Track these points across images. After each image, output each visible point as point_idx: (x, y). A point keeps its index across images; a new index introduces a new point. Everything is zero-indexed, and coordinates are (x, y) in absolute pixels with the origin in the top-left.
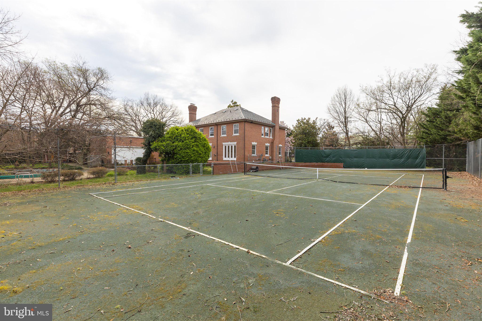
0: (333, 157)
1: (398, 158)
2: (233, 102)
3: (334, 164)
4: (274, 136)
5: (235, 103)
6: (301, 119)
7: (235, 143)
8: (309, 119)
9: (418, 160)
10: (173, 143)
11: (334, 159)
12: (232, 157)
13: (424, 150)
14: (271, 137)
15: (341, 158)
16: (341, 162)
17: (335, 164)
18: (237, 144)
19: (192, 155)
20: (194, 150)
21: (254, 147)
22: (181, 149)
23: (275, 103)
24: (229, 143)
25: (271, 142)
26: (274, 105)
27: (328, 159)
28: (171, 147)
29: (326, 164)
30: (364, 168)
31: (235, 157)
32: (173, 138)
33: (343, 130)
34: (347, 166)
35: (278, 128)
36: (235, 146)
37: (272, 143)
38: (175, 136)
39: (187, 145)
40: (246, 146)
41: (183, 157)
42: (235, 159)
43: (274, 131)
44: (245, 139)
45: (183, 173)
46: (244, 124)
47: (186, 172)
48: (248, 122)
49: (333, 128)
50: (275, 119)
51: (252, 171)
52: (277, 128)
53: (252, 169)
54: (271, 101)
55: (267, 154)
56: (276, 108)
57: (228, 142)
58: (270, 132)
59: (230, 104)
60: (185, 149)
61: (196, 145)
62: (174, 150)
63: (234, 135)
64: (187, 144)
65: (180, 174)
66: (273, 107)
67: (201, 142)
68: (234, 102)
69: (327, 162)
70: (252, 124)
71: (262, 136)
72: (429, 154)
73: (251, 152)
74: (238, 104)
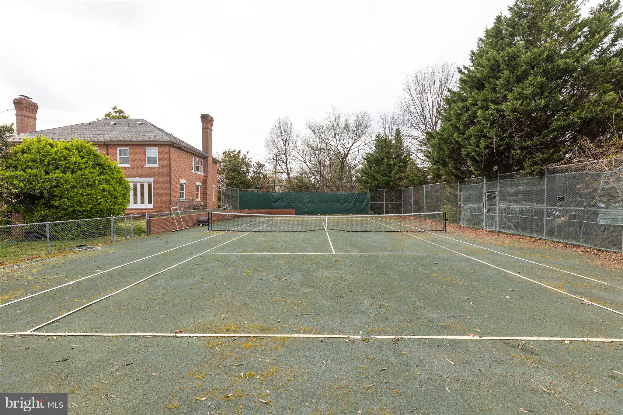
0: (284, 202)
1: (347, 203)
2: (115, 110)
3: (284, 210)
4: (206, 171)
5: (120, 112)
6: (229, 151)
7: (151, 180)
8: (239, 152)
9: (363, 204)
10: (47, 173)
11: (284, 204)
12: (142, 202)
13: (369, 195)
14: (202, 174)
15: (292, 202)
16: (292, 207)
17: (286, 210)
18: (154, 181)
19: (102, 200)
20: (104, 190)
21: (182, 186)
22: (74, 187)
23: (207, 123)
24: (137, 179)
25: (202, 180)
26: (206, 126)
27: (277, 204)
28: (44, 182)
29: (274, 210)
30: (317, 214)
31: (150, 202)
32: (46, 163)
33: (283, 169)
34: (300, 212)
35: (212, 160)
36: (150, 185)
37: (205, 182)
38: (49, 158)
39: (87, 179)
40: (172, 185)
41: (79, 203)
42: (151, 206)
43: (207, 165)
44: (171, 174)
45: (76, 236)
46: (170, 150)
47: (85, 235)
48: (175, 147)
49: (264, 165)
50: (208, 146)
51: (203, 225)
52: (210, 161)
53: (200, 222)
54: (201, 120)
55: (197, 197)
56: (209, 131)
57: (134, 177)
58: (201, 165)
59: (110, 112)
60: (85, 188)
61: (106, 180)
62: (52, 187)
63: (147, 165)
64: (85, 178)
65: (68, 239)
66: (203, 128)
67: (113, 174)
68: (118, 110)
69: (276, 208)
70: (180, 151)
71: (193, 171)
72: (373, 198)
73: (179, 194)
74: (126, 114)
